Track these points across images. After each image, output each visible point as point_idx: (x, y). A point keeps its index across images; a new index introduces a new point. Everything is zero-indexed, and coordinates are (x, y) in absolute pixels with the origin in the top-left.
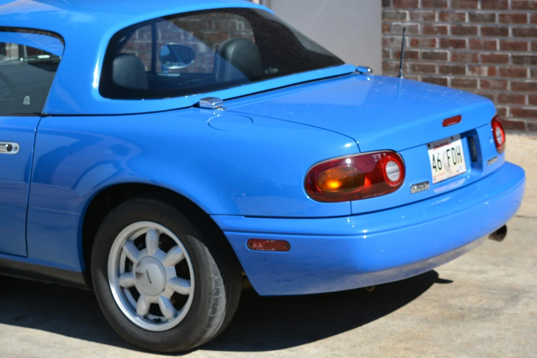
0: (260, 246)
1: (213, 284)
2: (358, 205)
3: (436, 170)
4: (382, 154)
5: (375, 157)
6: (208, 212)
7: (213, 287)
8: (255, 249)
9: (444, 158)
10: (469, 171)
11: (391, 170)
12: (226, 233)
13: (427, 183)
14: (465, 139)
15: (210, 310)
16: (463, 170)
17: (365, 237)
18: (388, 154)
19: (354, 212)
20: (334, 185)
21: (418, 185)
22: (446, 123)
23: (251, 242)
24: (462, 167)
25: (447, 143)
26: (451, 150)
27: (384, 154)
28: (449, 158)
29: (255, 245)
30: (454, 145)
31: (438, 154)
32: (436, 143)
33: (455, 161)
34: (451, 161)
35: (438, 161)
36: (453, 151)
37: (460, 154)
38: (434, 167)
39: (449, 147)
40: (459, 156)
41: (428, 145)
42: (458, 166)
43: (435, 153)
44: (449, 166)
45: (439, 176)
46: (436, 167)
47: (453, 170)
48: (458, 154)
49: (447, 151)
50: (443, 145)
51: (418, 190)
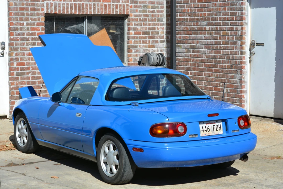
0: (136, 150)
1: (124, 162)
2: (166, 139)
3: (206, 132)
4: (177, 123)
5: (174, 124)
6: (123, 138)
7: (124, 163)
8: (134, 151)
9: (211, 128)
10: (225, 134)
11: (180, 129)
12: (127, 145)
13: (197, 135)
14: (224, 123)
15: (123, 170)
16: (222, 133)
17: (168, 149)
18: (180, 123)
19: (165, 141)
20: (159, 132)
21: (192, 135)
22: (209, 115)
23: (134, 148)
24: (221, 132)
25: (214, 123)
26: (215, 125)
27: (179, 123)
28: (214, 128)
29: (134, 150)
30: (217, 124)
31: (208, 126)
32: (208, 122)
33: (217, 130)
34: (215, 129)
35: (208, 128)
36: (217, 126)
37: (220, 127)
38: (205, 130)
39: (215, 124)
40: (220, 128)
41: (203, 122)
42: (218, 131)
43: (207, 125)
44: (214, 131)
45: (207, 134)
46: (206, 130)
47: (216, 133)
48: (219, 127)
49: (213, 126)
50: (212, 123)
51: (192, 137)
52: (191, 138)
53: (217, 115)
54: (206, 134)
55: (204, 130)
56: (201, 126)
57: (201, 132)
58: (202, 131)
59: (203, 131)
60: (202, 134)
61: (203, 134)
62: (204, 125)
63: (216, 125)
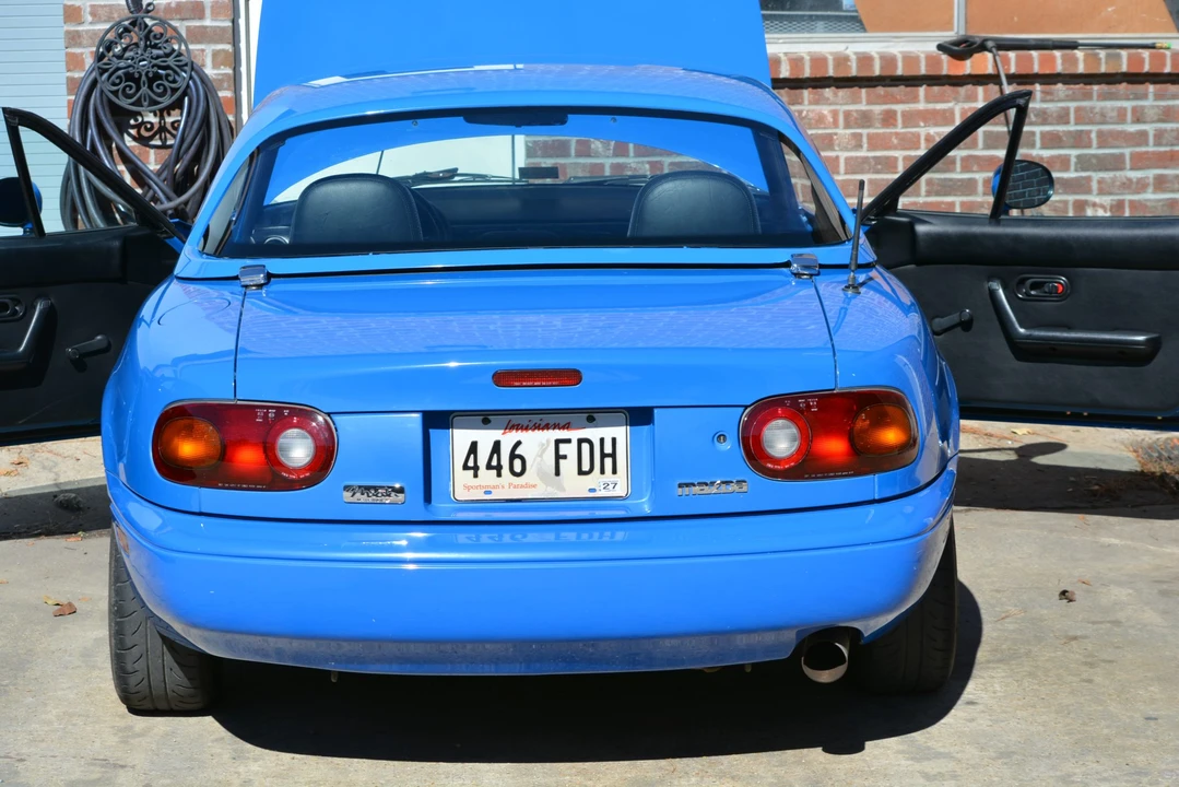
3: (499, 475)
4: (279, 410)
5: (261, 412)
9: (540, 455)
16: (621, 491)
18: (293, 412)
21: (366, 489)
22: (504, 378)
24: (615, 484)
25: (567, 426)
26: (575, 443)
27: (285, 412)
28: (559, 457)
30: (594, 434)
31: (518, 443)
32: (516, 419)
33: (586, 467)
34: (569, 466)
35: (513, 456)
36: (586, 447)
37: (613, 455)
38: (489, 467)
39: (575, 435)
40: (608, 461)
41: (485, 419)
42: (595, 479)
43: (508, 439)
44: (557, 473)
45: (505, 487)
46: (499, 468)
47: (573, 485)
48: (603, 456)
49: (558, 442)
50: (547, 427)
51: (364, 498)
52: (361, 504)
53: (571, 377)
54: (494, 487)
55: (482, 462)
56: (461, 438)
57: (462, 478)
58: (466, 467)
59: (476, 468)
60: (465, 487)
61: (468, 488)
62: (486, 438)
63: (580, 441)
